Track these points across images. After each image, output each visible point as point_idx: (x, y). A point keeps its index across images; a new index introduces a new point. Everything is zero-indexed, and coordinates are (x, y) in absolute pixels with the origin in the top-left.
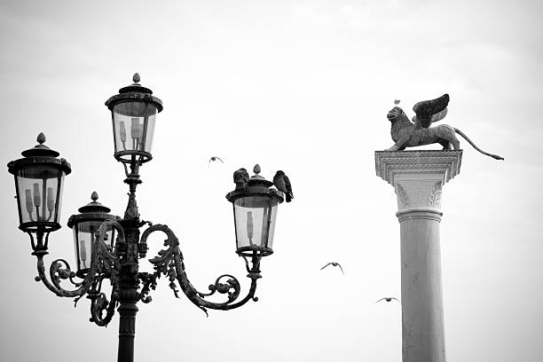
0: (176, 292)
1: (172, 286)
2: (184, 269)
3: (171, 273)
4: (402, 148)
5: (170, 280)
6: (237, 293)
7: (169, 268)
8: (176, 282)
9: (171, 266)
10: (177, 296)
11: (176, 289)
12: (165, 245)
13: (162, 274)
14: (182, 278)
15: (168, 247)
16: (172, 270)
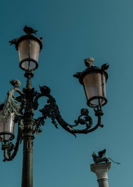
0: (56, 126)
1: (54, 122)
2: (59, 113)
3: (52, 116)
4: (97, 163)
5: (52, 119)
6: (91, 123)
7: (51, 113)
8: (56, 120)
9: (52, 112)
10: (57, 127)
11: (56, 124)
12: (48, 102)
13: (47, 117)
14: (59, 117)
15: (50, 103)
16: (53, 114)
